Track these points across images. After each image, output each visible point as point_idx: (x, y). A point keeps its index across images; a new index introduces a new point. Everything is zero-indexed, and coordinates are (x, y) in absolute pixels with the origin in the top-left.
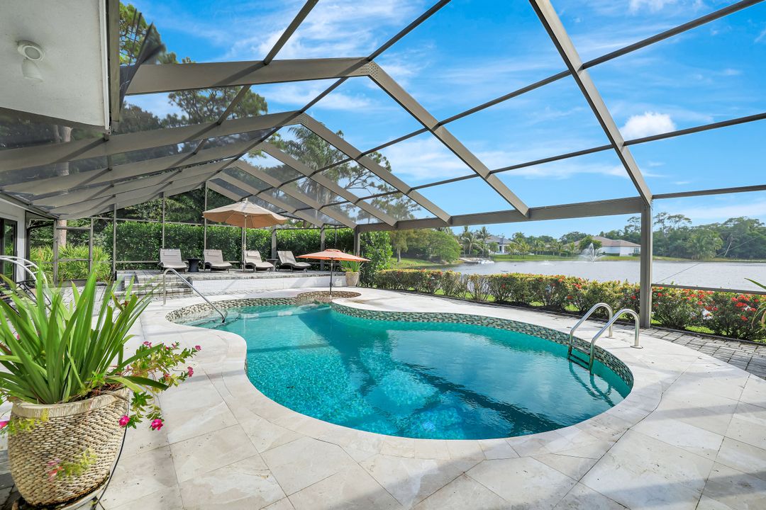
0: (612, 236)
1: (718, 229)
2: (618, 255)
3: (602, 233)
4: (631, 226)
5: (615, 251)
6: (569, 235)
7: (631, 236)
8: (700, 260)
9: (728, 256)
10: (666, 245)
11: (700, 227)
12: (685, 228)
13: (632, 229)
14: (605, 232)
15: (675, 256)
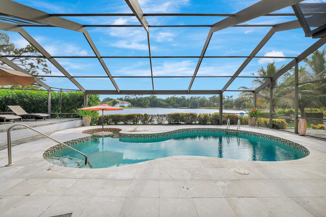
0: (121, 99)
1: (149, 98)
2: (124, 106)
3: (118, 98)
4: (127, 96)
5: (123, 105)
6: (106, 99)
7: (127, 100)
8: (145, 108)
9: (151, 107)
10: (137, 103)
11: (145, 97)
12: (142, 98)
13: (127, 97)
14: (119, 98)
15: (140, 107)
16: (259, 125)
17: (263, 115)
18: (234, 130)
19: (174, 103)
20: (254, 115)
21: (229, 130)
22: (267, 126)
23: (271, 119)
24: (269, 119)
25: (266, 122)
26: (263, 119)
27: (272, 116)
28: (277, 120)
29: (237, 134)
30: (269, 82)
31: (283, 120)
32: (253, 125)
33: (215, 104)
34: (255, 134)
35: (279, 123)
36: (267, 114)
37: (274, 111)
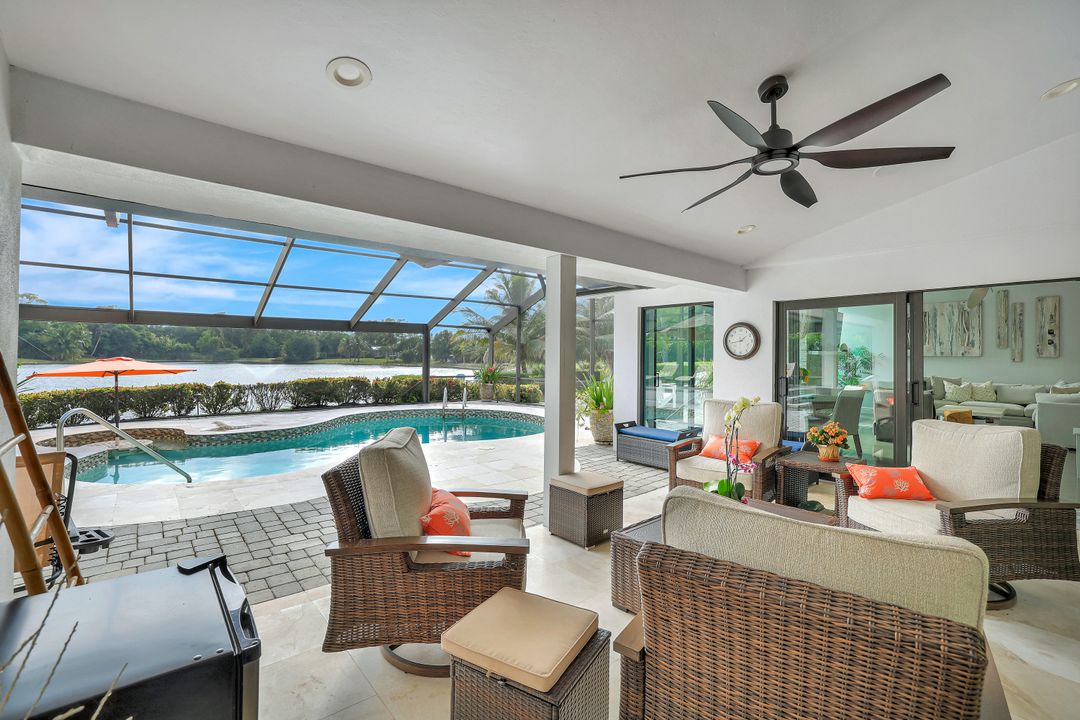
16: (499, 399)
17: (507, 379)
18: (458, 410)
19: (216, 342)
20: (490, 378)
21: (447, 410)
22: (512, 399)
23: (518, 387)
24: (515, 386)
25: (509, 392)
26: (504, 387)
27: (519, 379)
28: (527, 386)
29: (462, 418)
30: (516, 314)
31: (536, 386)
32: (489, 400)
33: (374, 348)
34: (493, 414)
35: (530, 391)
36: (511, 375)
37: (524, 369)
